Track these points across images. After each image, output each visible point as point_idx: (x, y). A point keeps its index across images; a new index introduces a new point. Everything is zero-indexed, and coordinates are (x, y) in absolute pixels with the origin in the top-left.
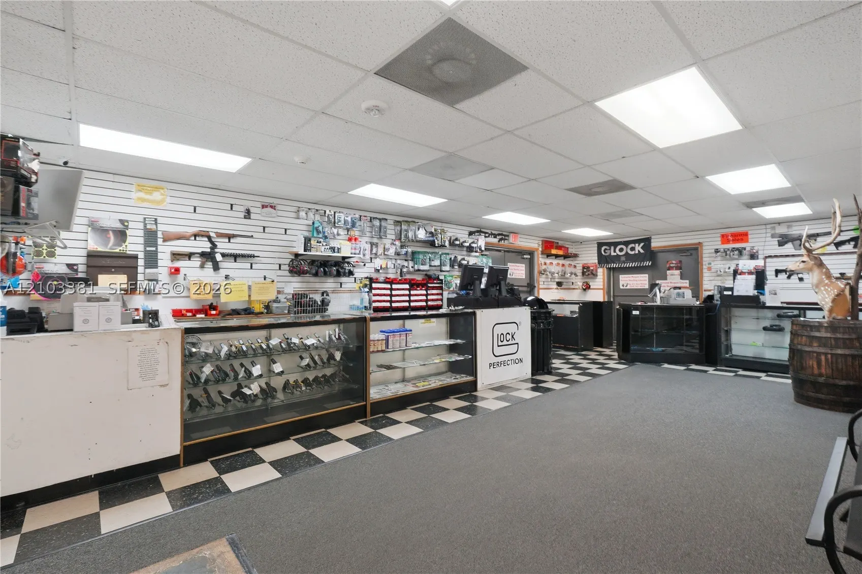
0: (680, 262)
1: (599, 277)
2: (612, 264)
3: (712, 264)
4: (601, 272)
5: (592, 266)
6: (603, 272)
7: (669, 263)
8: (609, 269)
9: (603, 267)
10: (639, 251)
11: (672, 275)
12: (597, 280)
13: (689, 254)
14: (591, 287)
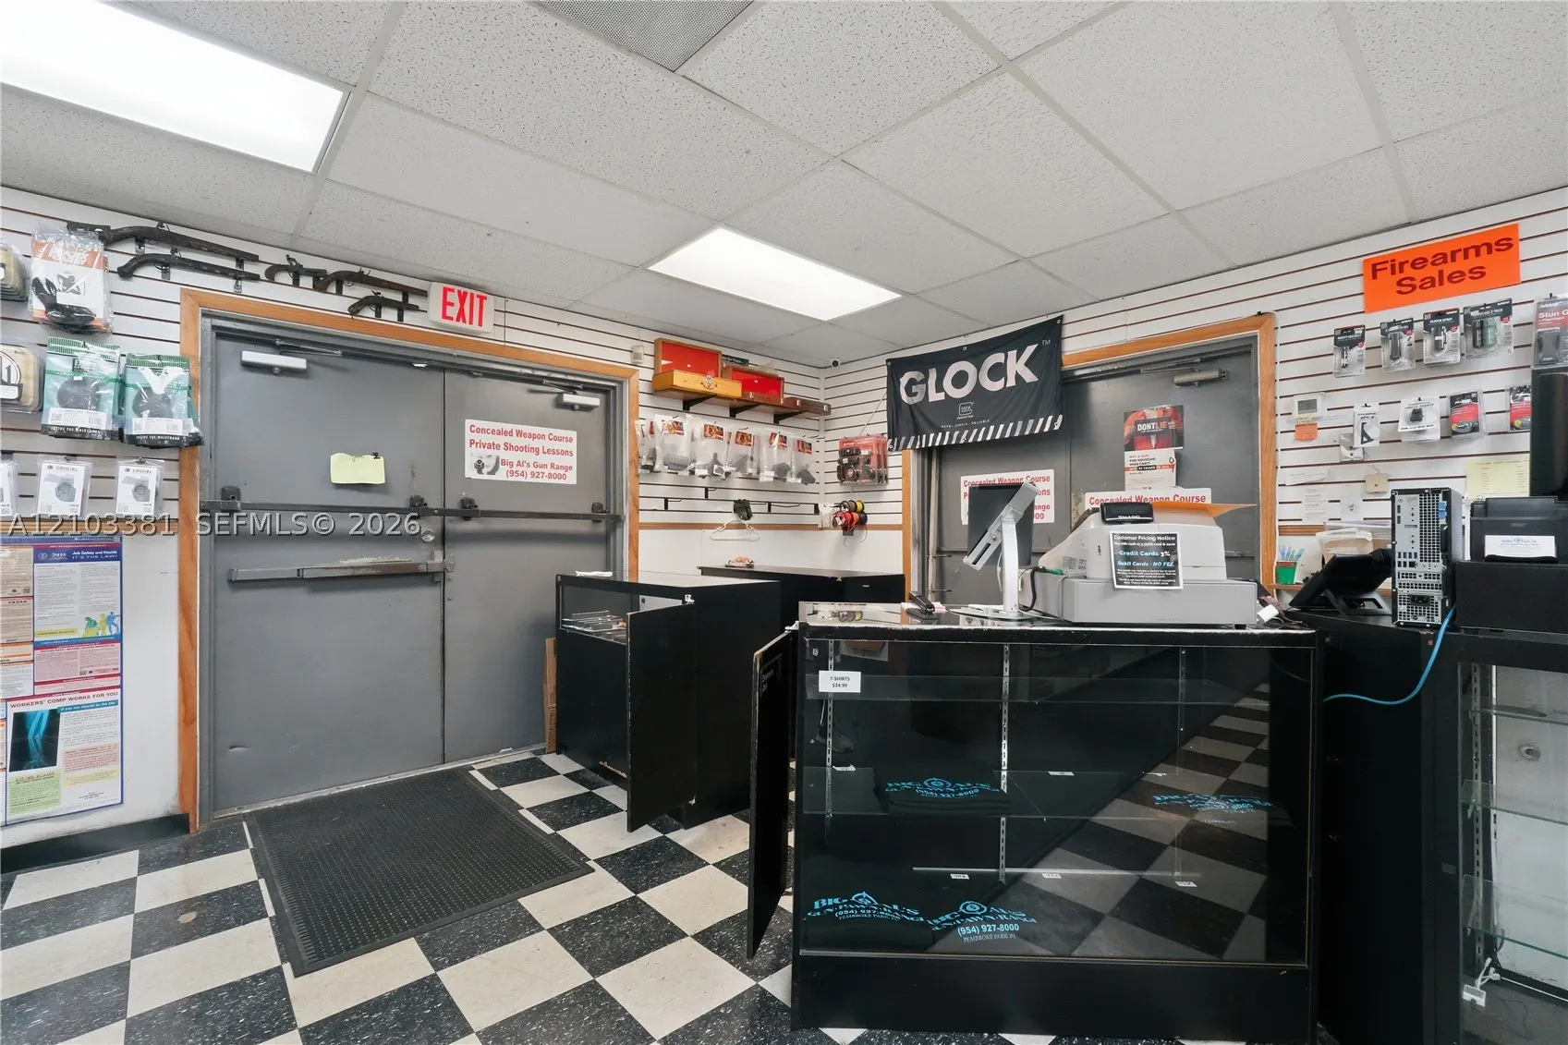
0: (1178, 412)
1: (892, 484)
2: (932, 435)
3: (1322, 405)
4: (901, 466)
5: (866, 446)
6: (905, 467)
7: (1132, 418)
8: (927, 453)
9: (905, 447)
10: (1018, 377)
11: (1142, 468)
12: (886, 496)
13: (1215, 374)
14: (871, 520)
